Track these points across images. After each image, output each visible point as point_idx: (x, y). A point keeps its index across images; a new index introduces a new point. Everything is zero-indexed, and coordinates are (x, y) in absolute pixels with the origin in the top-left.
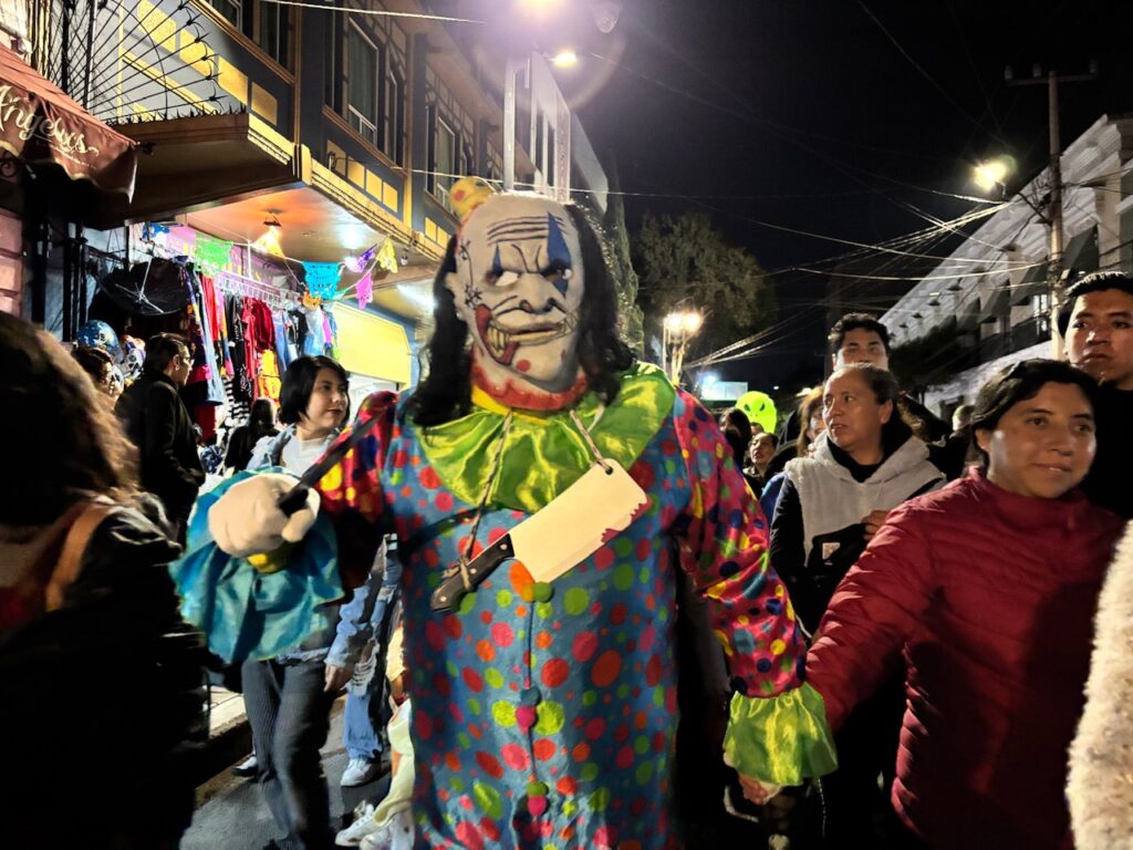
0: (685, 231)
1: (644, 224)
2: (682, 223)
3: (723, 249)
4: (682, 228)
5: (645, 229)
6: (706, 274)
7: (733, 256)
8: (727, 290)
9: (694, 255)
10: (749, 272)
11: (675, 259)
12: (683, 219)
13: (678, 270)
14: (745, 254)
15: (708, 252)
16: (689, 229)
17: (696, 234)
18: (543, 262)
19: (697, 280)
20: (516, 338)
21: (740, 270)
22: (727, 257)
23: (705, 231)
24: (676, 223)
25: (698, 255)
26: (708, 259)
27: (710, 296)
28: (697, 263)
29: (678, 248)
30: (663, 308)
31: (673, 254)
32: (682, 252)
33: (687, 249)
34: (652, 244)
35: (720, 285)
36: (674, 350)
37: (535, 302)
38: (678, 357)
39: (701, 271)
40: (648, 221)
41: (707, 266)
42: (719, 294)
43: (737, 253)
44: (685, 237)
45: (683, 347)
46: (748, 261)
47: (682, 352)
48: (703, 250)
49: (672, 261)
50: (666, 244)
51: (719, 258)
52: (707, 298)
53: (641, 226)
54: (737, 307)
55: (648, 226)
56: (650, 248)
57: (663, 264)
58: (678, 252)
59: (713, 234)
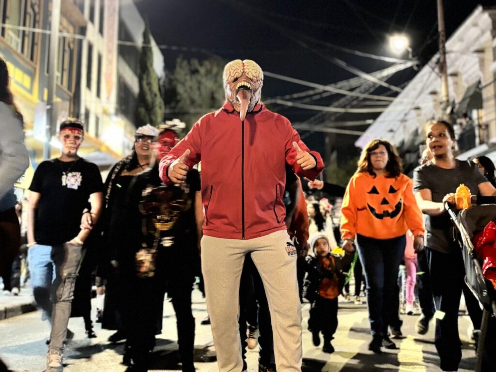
2: (206, 66)
4: (207, 70)
11: (200, 91)
12: (207, 63)
16: (212, 71)
17: (216, 74)
24: (202, 66)
28: (216, 96)
29: (203, 84)
32: (206, 87)
33: (210, 85)
44: (209, 77)
49: (197, 93)
55: (181, 67)
56: (182, 83)
57: (191, 95)
58: (202, 87)
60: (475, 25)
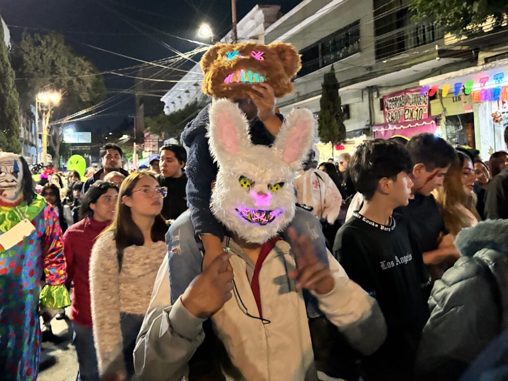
0: (48, 44)
1: (23, 38)
2: (46, 40)
3: (72, 56)
4: (47, 43)
5: (23, 41)
6: (61, 70)
7: (78, 61)
8: (75, 81)
9: (54, 58)
10: (88, 70)
11: (43, 60)
12: (47, 37)
13: (45, 67)
14: (85, 60)
15: (63, 57)
16: (51, 43)
17: (56, 47)
18: (12, 171)
19: (57, 74)
20: (3, 188)
21: (82, 70)
22: (74, 61)
23: (61, 46)
24: (43, 39)
25: (57, 58)
26: (63, 61)
27: (64, 83)
28: (56, 64)
29: (45, 54)
30: (36, 89)
31: (41, 57)
32: (47, 57)
33: (50, 55)
34: (28, 51)
35: (70, 78)
36: (44, 114)
37: (9, 180)
38: (46, 118)
39: (59, 68)
40: (26, 36)
41: (62, 66)
42: (70, 83)
43: (80, 59)
44: (49, 48)
45: (49, 113)
46: (86, 64)
47: (48, 115)
48: (60, 57)
49: (40, 61)
50: (37, 52)
51: (69, 62)
52: (63, 84)
53: (21, 39)
54: (81, 90)
55: (25, 39)
56: (27, 53)
57: (35, 63)
58: (44, 57)
59: (65, 47)
60: (252, 18)
